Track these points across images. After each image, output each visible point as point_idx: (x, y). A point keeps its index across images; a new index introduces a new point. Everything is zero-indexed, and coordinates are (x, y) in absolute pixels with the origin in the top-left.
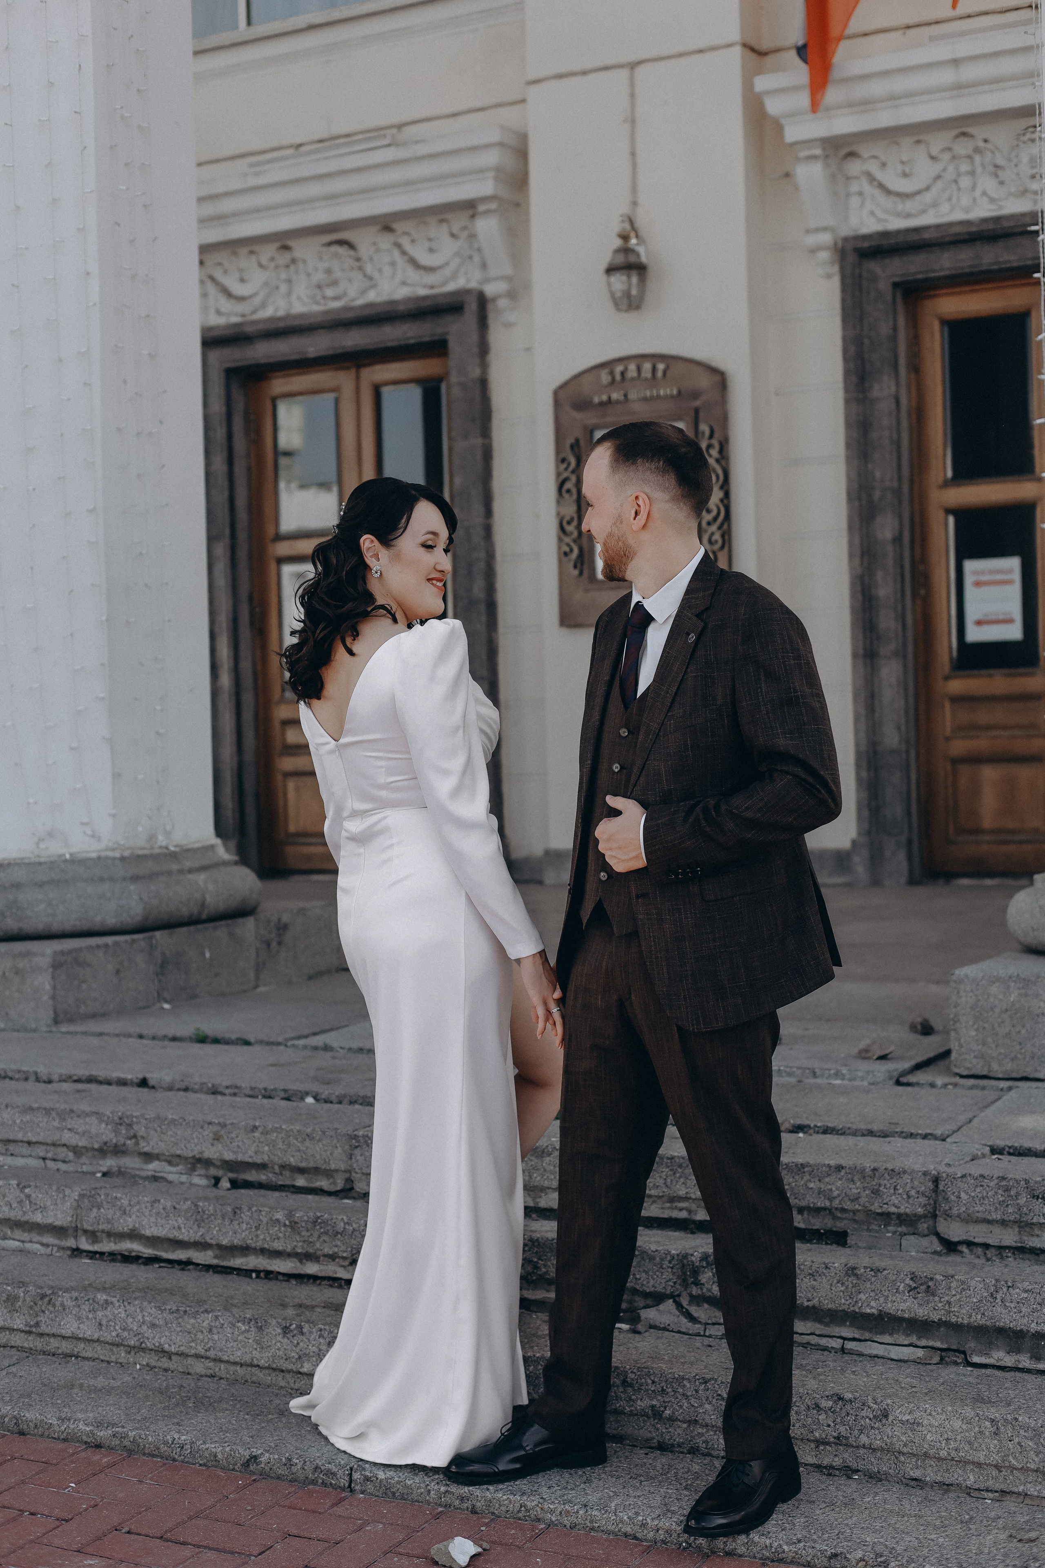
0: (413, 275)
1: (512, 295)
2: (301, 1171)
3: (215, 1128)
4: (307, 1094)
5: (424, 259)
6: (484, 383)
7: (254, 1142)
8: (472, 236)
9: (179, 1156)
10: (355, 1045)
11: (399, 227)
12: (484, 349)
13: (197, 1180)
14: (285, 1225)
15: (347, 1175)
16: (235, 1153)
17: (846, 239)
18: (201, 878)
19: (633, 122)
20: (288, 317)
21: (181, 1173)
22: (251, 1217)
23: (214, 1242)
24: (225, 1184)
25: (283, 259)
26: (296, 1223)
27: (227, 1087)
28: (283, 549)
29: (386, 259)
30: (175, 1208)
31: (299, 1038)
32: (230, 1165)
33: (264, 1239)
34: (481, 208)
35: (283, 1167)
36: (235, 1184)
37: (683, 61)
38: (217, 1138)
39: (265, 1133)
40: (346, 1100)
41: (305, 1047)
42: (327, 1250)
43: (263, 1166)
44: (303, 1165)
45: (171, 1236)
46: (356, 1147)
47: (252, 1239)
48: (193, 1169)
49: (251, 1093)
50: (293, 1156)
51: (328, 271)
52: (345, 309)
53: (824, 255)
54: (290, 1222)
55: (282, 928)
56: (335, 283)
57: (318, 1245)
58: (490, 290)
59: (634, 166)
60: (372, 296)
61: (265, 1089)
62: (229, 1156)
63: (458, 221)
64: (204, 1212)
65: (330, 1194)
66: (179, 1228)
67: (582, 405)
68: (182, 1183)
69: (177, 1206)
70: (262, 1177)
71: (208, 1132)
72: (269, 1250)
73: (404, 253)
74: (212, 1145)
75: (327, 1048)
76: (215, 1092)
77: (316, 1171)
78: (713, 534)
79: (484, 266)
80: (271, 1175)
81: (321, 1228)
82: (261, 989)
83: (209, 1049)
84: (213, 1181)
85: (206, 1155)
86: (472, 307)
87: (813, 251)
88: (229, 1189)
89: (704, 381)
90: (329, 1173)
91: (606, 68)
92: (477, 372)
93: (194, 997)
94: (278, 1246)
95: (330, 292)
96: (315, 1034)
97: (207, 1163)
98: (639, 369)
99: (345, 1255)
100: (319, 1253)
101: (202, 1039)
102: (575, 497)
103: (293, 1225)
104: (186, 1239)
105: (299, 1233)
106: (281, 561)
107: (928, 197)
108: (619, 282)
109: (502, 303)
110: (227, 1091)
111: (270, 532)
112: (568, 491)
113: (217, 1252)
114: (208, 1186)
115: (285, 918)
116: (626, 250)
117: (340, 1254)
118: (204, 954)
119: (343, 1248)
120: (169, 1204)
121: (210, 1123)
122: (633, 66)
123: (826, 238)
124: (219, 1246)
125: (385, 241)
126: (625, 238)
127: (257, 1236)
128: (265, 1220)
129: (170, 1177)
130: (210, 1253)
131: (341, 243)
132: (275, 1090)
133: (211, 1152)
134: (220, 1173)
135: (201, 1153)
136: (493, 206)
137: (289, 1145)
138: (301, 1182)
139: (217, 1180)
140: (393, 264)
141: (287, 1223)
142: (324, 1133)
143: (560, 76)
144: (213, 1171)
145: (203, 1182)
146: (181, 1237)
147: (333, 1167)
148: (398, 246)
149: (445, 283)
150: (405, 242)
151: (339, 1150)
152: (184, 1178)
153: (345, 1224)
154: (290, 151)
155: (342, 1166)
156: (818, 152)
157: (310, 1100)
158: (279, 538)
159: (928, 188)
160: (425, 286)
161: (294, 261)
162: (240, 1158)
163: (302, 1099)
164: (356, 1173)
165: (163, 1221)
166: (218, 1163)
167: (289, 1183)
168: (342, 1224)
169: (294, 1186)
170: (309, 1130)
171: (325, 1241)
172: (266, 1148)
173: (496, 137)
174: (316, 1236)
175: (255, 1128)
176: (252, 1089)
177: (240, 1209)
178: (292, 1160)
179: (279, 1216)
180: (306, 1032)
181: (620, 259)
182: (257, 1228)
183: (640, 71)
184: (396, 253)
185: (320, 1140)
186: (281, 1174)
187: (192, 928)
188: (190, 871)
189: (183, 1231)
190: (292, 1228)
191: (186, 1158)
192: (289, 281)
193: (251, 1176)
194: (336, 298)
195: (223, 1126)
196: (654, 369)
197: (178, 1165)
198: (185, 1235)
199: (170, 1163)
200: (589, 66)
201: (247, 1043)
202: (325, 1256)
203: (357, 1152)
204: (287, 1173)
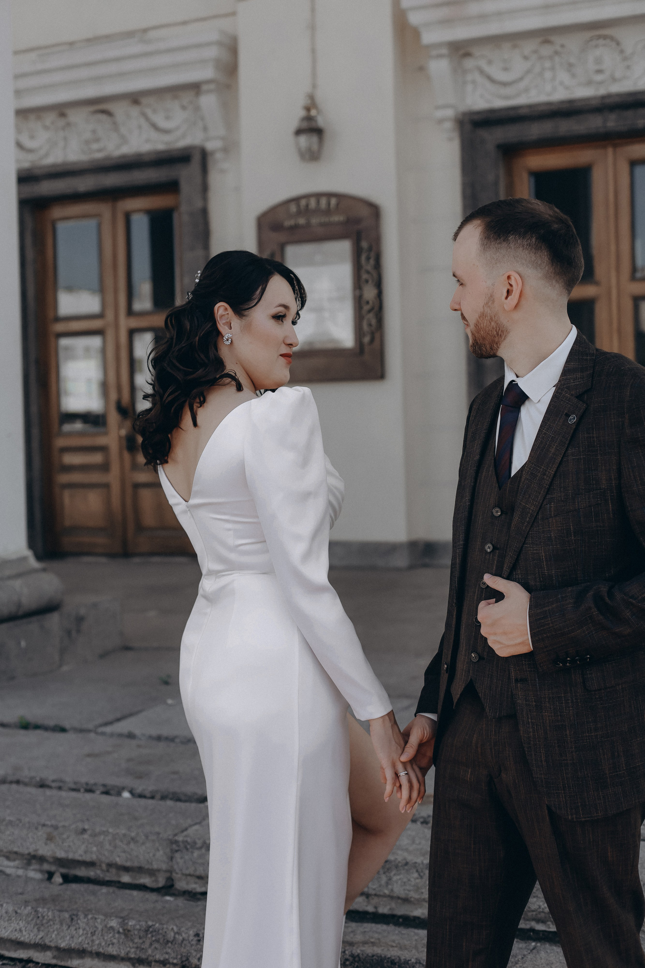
0: (154, 135)
1: (225, 150)
2: (126, 869)
3: (49, 830)
4: (123, 789)
5: (162, 123)
6: (204, 212)
7: (83, 843)
8: (197, 109)
9: (16, 853)
10: (154, 732)
11: (144, 101)
12: (205, 188)
13: (32, 874)
14: (119, 932)
15: (168, 875)
16: (66, 852)
17: (464, 114)
18: (17, 584)
19: (313, 28)
20: (64, 164)
21: (18, 868)
22: (87, 924)
23: (52, 944)
24: (58, 879)
25: (61, 122)
26: (129, 931)
27: (53, 781)
28: (60, 327)
29: (135, 123)
30: (16, 912)
31: (106, 724)
32: (61, 862)
33: (100, 944)
34: (205, 87)
35: (110, 865)
36: (67, 879)
38: (50, 838)
39: (94, 835)
40: (158, 796)
41: (112, 735)
42: (158, 957)
43: (91, 864)
44: (128, 864)
45: (14, 938)
46: (177, 851)
47: (88, 943)
48: (29, 864)
49: (73, 786)
50: (119, 856)
51: (94, 132)
52: (107, 158)
53: (449, 125)
54: (124, 930)
55: (80, 620)
56: (97, 140)
57: (150, 951)
58: (210, 146)
59: (314, 59)
60: (125, 150)
61: (87, 784)
62: (61, 854)
63: (187, 97)
64: (43, 917)
65: (152, 890)
66: (21, 930)
67: (277, 227)
68: (19, 877)
69: (19, 911)
70: (92, 873)
71: (42, 833)
72: (104, 954)
73: (147, 119)
74: (46, 844)
75: (131, 736)
76: (42, 785)
77: (140, 870)
78: (370, 320)
79: (205, 129)
80: (99, 872)
81: (152, 936)
82: (65, 668)
83: (32, 737)
84: (46, 876)
85: (41, 852)
86: (196, 159)
87: (441, 121)
88: (61, 884)
89: (364, 212)
90: (152, 873)
92: (199, 204)
94: (112, 950)
95: (95, 146)
96: (118, 720)
97: (41, 859)
98: (318, 202)
99: (175, 961)
100: (150, 958)
101: (26, 726)
103: (127, 933)
104: (27, 940)
105: (132, 940)
106: (61, 335)
107: (522, 85)
108: (303, 140)
109: (219, 156)
110: (53, 785)
111: (51, 315)
113: (56, 953)
114: (42, 880)
115: (83, 611)
116: (309, 118)
117: (171, 960)
118: (19, 643)
119: (173, 955)
120: (11, 909)
121: (44, 825)
123: (450, 113)
124: (58, 949)
125: (134, 111)
126: (308, 109)
127: (93, 941)
128: (100, 927)
129: (8, 871)
130: (49, 954)
131: (104, 112)
132: (95, 784)
133: (45, 850)
134: (53, 868)
135: (36, 850)
136: (212, 86)
137: (115, 847)
138: (126, 878)
139: (50, 875)
140: (140, 127)
141: (121, 930)
142: (147, 837)
144: (46, 867)
145: (38, 876)
146: (22, 939)
147: (155, 866)
148: (144, 115)
149: (178, 141)
150: (149, 112)
151: (161, 852)
152: (20, 872)
153: (175, 933)
154: (66, 47)
155: (164, 867)
156: (444, 51)
157: (126, 794)
158: (57, 319)
159: (521, 79)
160: (163, 143)
161: (68, 124)
162: (71, 856)
163: (119, 794)
164: (177, 873)
165: (6, 924)
166: (51, 860)
167: (115, 878)
168: (172, 934)
169: (119, 882)
170: (133, 834)
171: (156, 948)
172: (95, 849)
173: (214, 37)
174: (148, 942)
175: (84, 831)
176: (75, 783)
177: (77, 915)
178: (118, 859)
179: (114, 923)
180: (111, 718)
181: (305, 125)
182: (93, 934)
184: (142, 119)
185: (143, 844)
186: (108, 871)
187: (11, 624)
188: (10, 578)
189: (24, 933)
190: (126, 936)
191: (22, 855)
192: (65, 139)
193: (81, 872)
194: (100, 150)
195: (56, 828)
196: (329, 204)
197: (14, 860)
198: (26, 937)
199: (8, 858)
201: (63, 730)
202: (156, 961)
203: (178, 855)
204: (113, 871)
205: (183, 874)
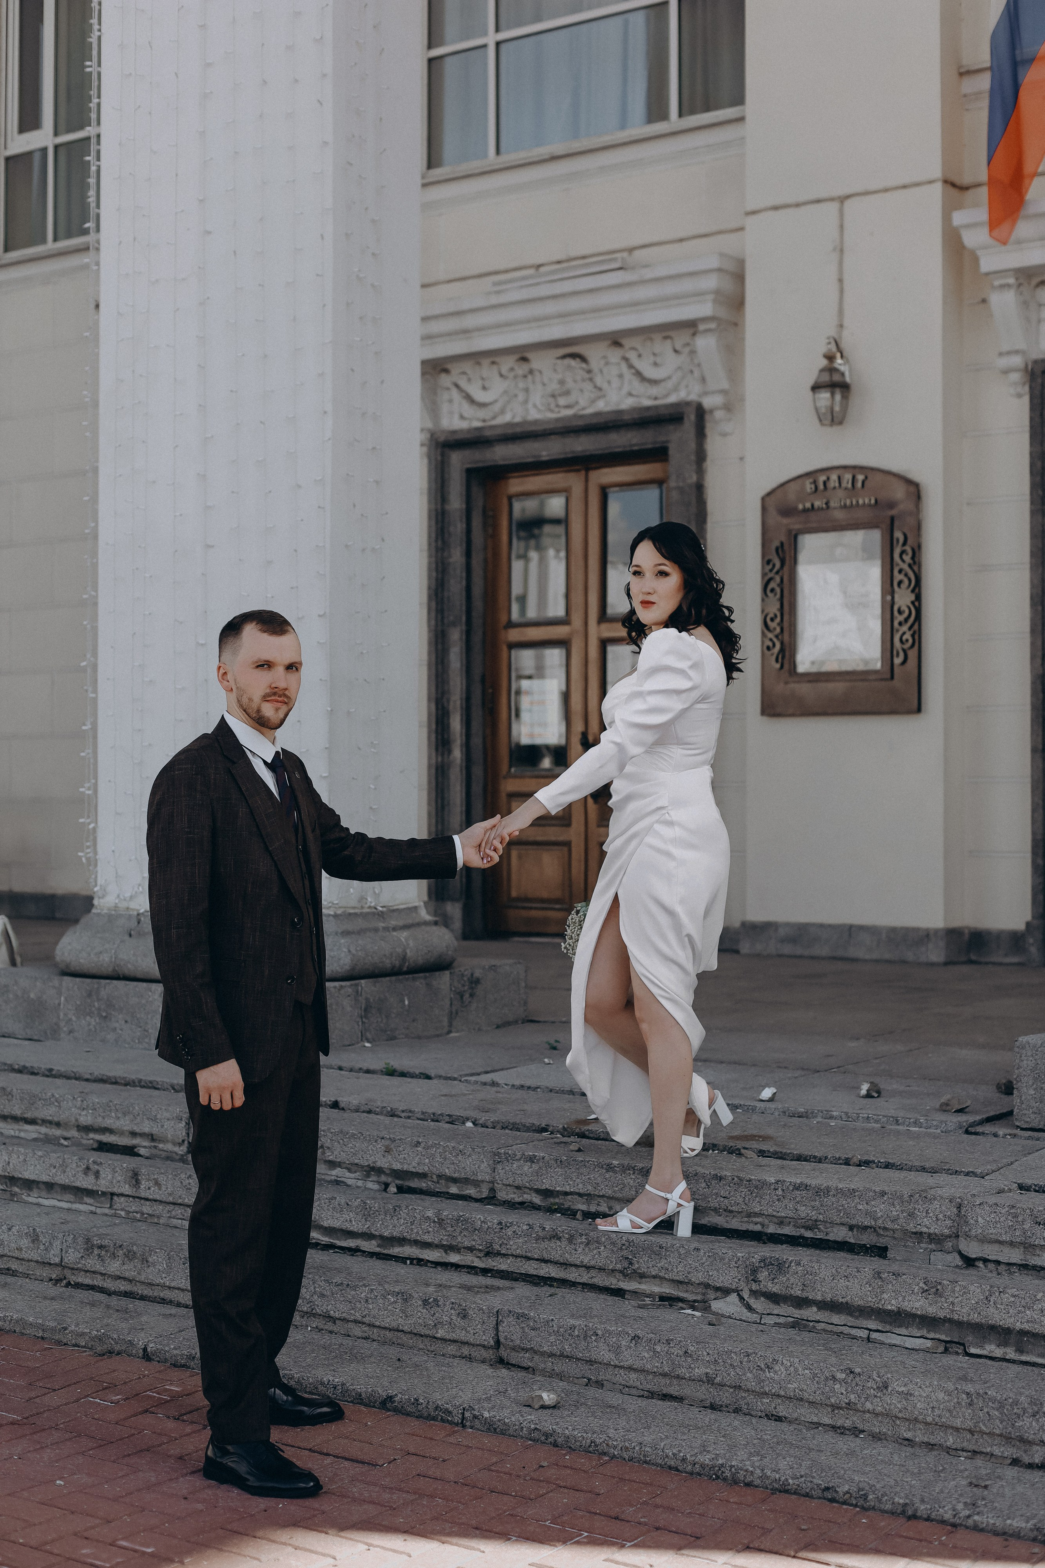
0: (638, 387)
1: (728, 408)
2: (455, 1180)
3: (388, 1143)
4: (468, 1119)
5: (650, 372)
6: (700, 488)
7: (418, 1155)
8: (693, 352)
9: (357, 1164)
10: (517, 1083)
11: (627, 342)
12: (701, 457)
13: (370, 1185)
14: (434, 1222)
15: (491, 1185)
16: (402, 1163)
17: (1035, 362)
18: (403, 935)
19: (842, 251)
20: (525, 423)
21: (358, 1179)
22: (407, 1214)
23: (377, 1233)
24: (393, 1189)
25: (522, 369)
26: (443, 1220)
27: (403, 1111)
28: (514, 635)
29: (614, 371)
30: (348, 1205)
31: (472, 1075)
32: (398, 1174)
33: (418, 1233)
34: (701, 327)
35: (440, 1177)
36: (401, 1190)
37: (887, 195)
38: (388, 1150)
39: (427, 1148)
40: (499, 1126)
41: (476, 1082)
42: (467, 1244)
43: (423, 1176)
44: (456, 1175)
45: (344, 1227)
46: (499, 1162)
47: (408, 1232)
48: (368, 1176)
49: (422, 1117)
50: (448, 1168)
51: (562, 382)
52: (575, 416)
53: (1016, 377)
54: (438, 1219)
55: (475, 982)
56: (567, 393)
57: (459, 1239)
58: (708, 402)
59: (842, 291)
60: (601, 406)
61: (434, 1114)
62: (397, 1166)
63: (681, 338)
64: (370, 1208)
65: (477, 1200)
66: (351, 1221)
67: (787, 511)
68: (358, 1187)
69: (350, 1203)
70: (423, 1185)
71: (380, 1145)
72: (420, 1242)
73: (631, 366)
74: (384, 1156)
75: (494, 1084)
76: (393, 1114)
77: (466, 1181)
78: (904, 633)
79: (703, 380)
80: (429, 1183)
81: (462, 1225)
82: (452, 1035)
83: (396, 1080)
84: (383, 1186)
85: (379, 1164)
86: (691, 418)
87: (1006, 372)
88: (395, 1194)
89: (899, 492)
90: (476, 1184)
91: (818, 201)
92: (694, 478)
93: (393, 1038)
94: (428, 1238)
95: (562, 401)
96: (487, 1072)
97: (379, 1171)
98: (840, 479)
99: (480, 1248)
100: (460, 1245)
101: (391, 1073)
102: (778, 596)
103: (441, 1222)
104: (356, 1230)
105: (445, 1229)
106: (512, 646)
108: (823, 398)
109: (719, 414)
110: (403, 1115)
111: (504, 619)
112: (772, 590)
113: (379, 1242)
114: (379, 1191)
115: (478, 973)
116: (831, 370)
117: (477, 1247)
118: (404, 1001)
119: (479, 1242)
120: (343, 1201)
121: (383, 1138)
122: (842, 199)
123: (1017, 361)
124: (381, 1237)
125: (615, 355)
126: (830, 358)
127: (412, 1230)
128: (418, 1217)
129: (349, 1182)
130: (374, 1242)
131: (574, 356)
132: (442, 1115)
133: (383, 1162)
134: (390, 1180)
135: (374, 1163)
136: (713, 325)
137: (445, 1159)
138: (454, 1190)
139: (387, 1185)
140: (621, 376)
141: (436, 1220)
142: (473, 1149)
143: (776, 208)
144: (383, 1178)
145: (376, 1187)
146: (352, 1228)
147: (480, 1178)
148: (626, 359)
149: (667, 396)
150: (632, 356)
151: (485, 1164)
152: (360, 1183)
153: (482, 1222)
154: (531, 271)
155: (487, 1178)
156: (1011, 281)
157: (469, 1124)
158: (510, 625)
160: (649, 397)
161: (531, 372)
162: (405, 1167)
163: (464, 1123)
164: (498, 1184)
165: (338, 1215)
166: (388, 1172)
167: (444, 1190)
168: (479, 1222)
169: (448, 1193)
170: (461, 1147)
171: (464, 1235)
172: (427, 1161)
173: (714, 262)
174: (458, 1230)
175: (419, 1143)
176: (423, 1113)
177: (399, 1207)
178: (447, 1171)
179: (430, 1214)
180: (479, 1071)
181: (826, 378)
182: (412, 1223)
183: (848, 203)
184: (624, 366)
185: (470, 1156)
186: (438, 1182)
187: (394, 978)
188: (394, 929)
189: (354, 1223)
190: (440, 1224)
191: (362, 1167)
192: (527, 390)
193: (414, 1183)
194: (568, 407)
195: (393, 1140)
196: (854, 479)
197: (355, 1172)
198: (355, 1227)
199: (349, 1170)
200: (801, 199)
201: (428, 1077)
202: (464, 1248)
203: (499, 1167)
204: (443, 1182)
205: (503, 1184)
